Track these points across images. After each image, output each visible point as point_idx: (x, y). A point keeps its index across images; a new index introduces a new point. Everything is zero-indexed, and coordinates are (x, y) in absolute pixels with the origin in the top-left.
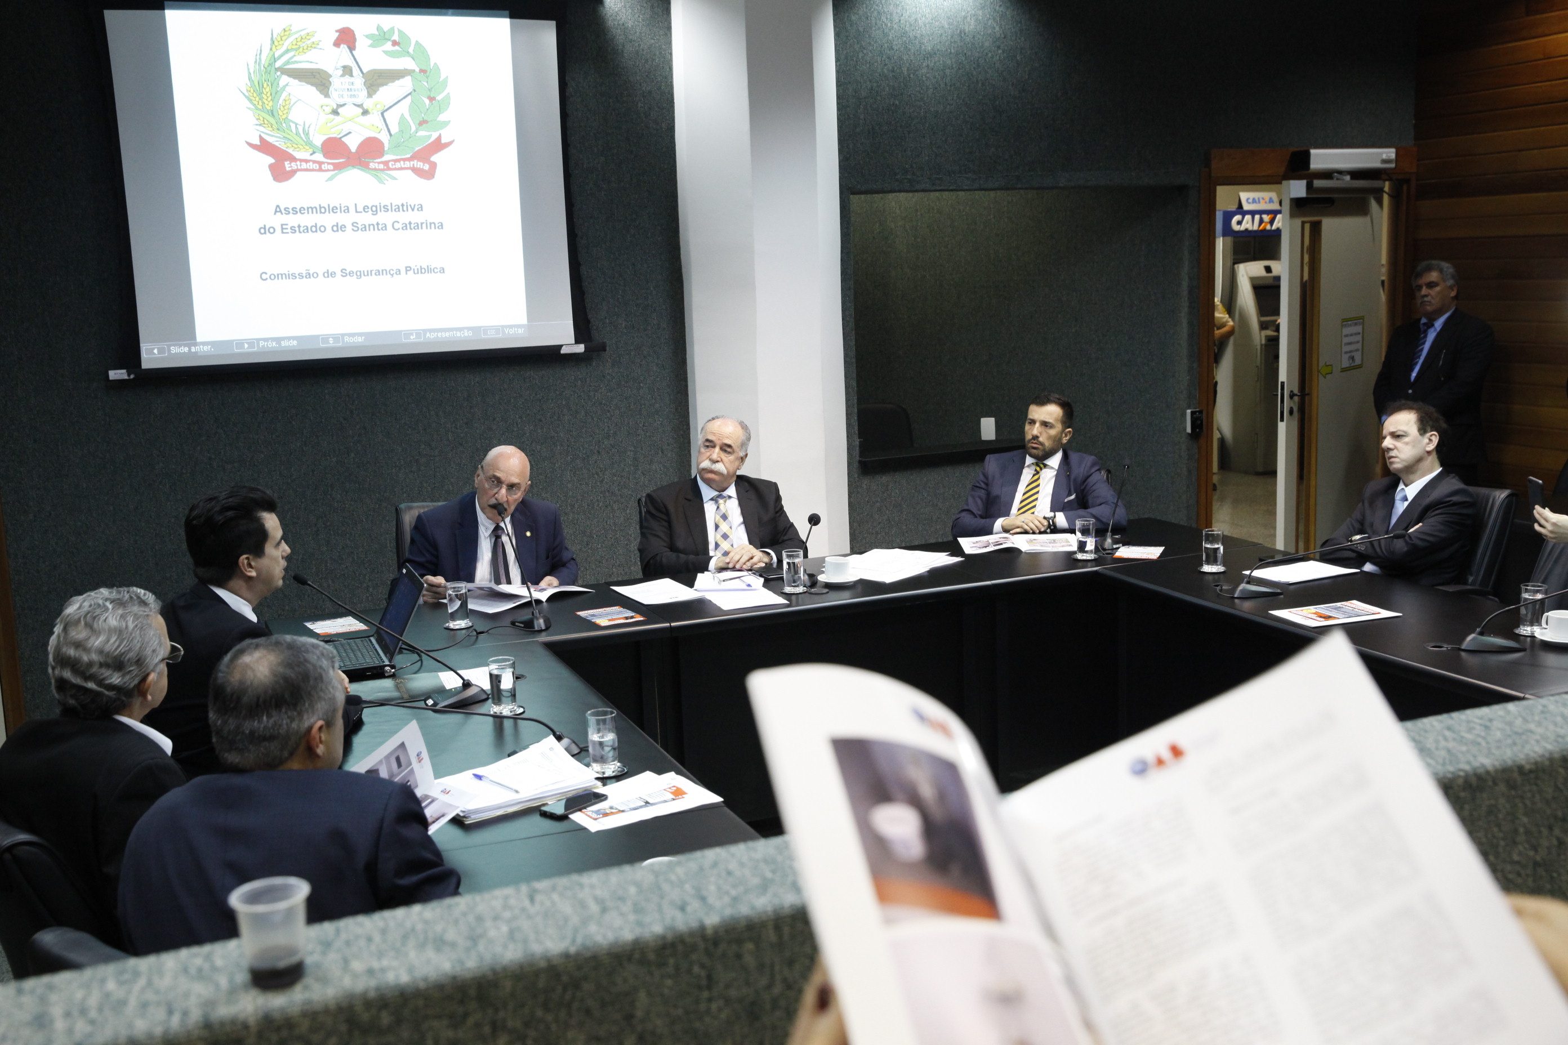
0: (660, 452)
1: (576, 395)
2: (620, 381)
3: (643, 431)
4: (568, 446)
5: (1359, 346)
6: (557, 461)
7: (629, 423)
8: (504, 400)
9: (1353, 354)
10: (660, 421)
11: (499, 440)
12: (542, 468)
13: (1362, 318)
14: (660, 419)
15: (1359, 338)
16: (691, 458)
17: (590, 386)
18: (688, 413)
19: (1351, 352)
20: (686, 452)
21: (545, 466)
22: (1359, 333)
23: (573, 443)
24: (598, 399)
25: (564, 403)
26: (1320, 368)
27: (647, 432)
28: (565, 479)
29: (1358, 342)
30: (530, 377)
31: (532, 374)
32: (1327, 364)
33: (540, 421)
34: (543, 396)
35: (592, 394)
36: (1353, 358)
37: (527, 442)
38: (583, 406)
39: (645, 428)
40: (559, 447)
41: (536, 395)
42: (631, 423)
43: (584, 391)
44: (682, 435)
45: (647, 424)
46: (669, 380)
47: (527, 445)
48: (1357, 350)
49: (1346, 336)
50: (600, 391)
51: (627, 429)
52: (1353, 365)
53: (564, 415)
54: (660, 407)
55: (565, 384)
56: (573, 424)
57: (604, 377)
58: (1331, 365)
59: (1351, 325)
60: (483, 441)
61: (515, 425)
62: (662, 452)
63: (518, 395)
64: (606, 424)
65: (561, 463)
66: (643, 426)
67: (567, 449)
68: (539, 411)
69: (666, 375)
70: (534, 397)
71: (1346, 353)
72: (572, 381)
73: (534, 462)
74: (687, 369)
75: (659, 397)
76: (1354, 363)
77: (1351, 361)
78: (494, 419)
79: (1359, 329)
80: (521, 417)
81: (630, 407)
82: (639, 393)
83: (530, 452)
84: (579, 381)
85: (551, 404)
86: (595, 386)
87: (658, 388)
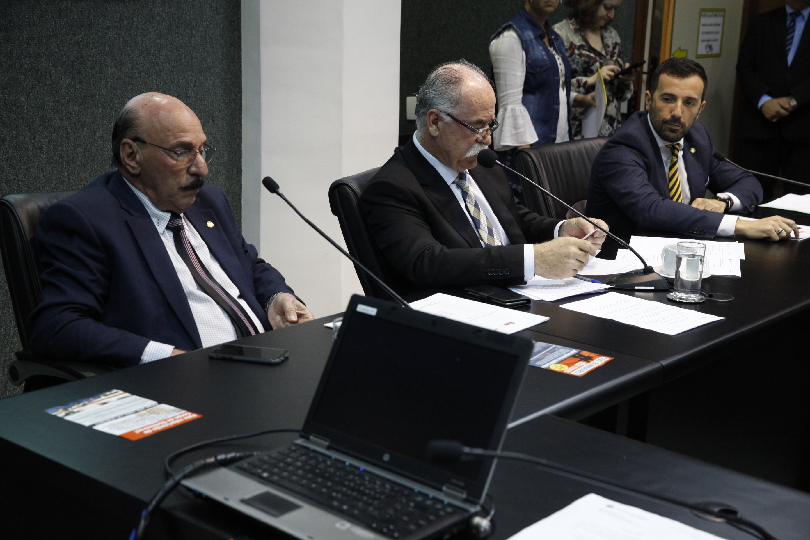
0: (211, 120)
1: (121, 39)
2: (171, 24)
3: (194, 92)
4: (111, 109)
5: (719, 36)
6: (99, 128)
7: (179, 82)
8: (34, 39)
9: (710, 43)
10: (211, 80)
11: (27, 96)
12: (80, 137)
13: (724, 10)
14: (212, 78)
15: (719, 29)
16: (241, 129)
17: (138, 28)
18: (241, 72)
19: (709, 40)
20: (237, 121)
21: (84, 135)
22: (719, 25)
23: (116, 105)
24: (146, 46)
25: (107, 49)
26: (673, 52)
27: (198, 94)
28: (107, 153)
29: (717, 33)
30: (67, 10)
31: (69, 5)
32: (682, 49)
33: (79, 72)
34: (82, 38)
35: (139, 39)
36: (710, 47)
37: (63, 101)
38: (129, 56)
39: (195, 89)
40: (100, 109)
41: (74, 35)
42: (181, 81)
43: (130, 35)
44: (234, 100)
45: (198, 84)
46: (223, 29)
47: (63, 105)
48: (716, 40)
49: (705, 25)
50: (148, 36)
51: (177, 90)
52: (710, 53)
53: (107, 66)
54: (213, 62)
55: (108, 24)
56: (117, 79)
57: (153, 17)
58: (686, 51)
59: (710, 16)
60: (6, 96)
61: (48, 76)
62: (213, 121)
63: (52, 34)
64: (154, 82)
65: (103, 131)
66: (194, 86)
67: (110, 112)
68: (78, 58)
69: (219, 22)
70: (72, 38)
71: (703, 41)
72: (118, 20)
73: (71, 129)
74: (241, 16)
75: (211, 50)
76: (712, 51)
77: (708, 50)
78: (21, 66)
79: (719, 20)
80: (55, 66)
81: (180, 59)
82: (190, 43)
83: (66, 115)
84: (125, 21)
85: (92, 49)
86: (143, 29)
87: (211, 37)
